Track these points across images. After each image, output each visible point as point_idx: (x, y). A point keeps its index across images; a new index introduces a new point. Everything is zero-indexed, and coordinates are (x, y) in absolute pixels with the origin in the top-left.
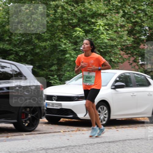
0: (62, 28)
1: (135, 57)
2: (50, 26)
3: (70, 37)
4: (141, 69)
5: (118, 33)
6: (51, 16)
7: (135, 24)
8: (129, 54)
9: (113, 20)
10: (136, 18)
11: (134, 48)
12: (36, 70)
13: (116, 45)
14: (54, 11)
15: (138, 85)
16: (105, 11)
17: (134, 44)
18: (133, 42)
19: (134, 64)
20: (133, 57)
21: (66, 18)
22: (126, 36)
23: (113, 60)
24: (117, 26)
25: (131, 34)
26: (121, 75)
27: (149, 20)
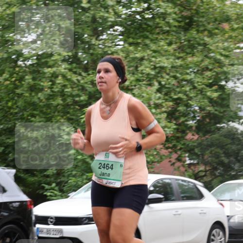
0: (64, 109)
1: (179, 153)
2: (44, 105)
3: (76, 122)
4: (188, 172)
6: (46, 91)
7: (178, 101)
8: (170, 148)
9: (143, 97)
10: (179, 93)
11: (178, 139)
12: (22, 175)
14: (50, 83)
15: (185, 198)
16: (131, 83)
17: (177, 133)
18: (176, 131)
19: (178, 164)
20: (176, 152)
21: (69, 94)
22: (165, 121)
24: (150, 105)
25: (172, 117)
26: (158, 181)
27: (200, 96)
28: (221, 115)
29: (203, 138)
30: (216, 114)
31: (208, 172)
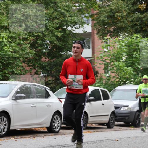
1: (37, 69)
5: (21, 46)
8: (31, 66)
9: (16, 33)
10: (38, 32)
11: (36, 60)
13: (18, 57)
15: (39, 97)
16: (8, 24)
17: (36, 57)
18: (35, 55)
20: (35, 69)
22: (28, 49)
23: (15, 72)
24: (20, 39)
25: (33, 47)
26: (23, 86)
27: (51, 35)
28: (63, 47)
29: (51, 61)
30: (60, 46)
31: (54, 81)
